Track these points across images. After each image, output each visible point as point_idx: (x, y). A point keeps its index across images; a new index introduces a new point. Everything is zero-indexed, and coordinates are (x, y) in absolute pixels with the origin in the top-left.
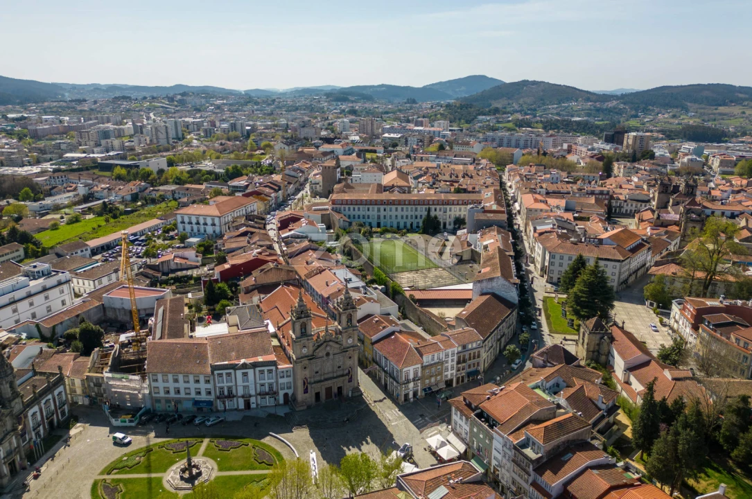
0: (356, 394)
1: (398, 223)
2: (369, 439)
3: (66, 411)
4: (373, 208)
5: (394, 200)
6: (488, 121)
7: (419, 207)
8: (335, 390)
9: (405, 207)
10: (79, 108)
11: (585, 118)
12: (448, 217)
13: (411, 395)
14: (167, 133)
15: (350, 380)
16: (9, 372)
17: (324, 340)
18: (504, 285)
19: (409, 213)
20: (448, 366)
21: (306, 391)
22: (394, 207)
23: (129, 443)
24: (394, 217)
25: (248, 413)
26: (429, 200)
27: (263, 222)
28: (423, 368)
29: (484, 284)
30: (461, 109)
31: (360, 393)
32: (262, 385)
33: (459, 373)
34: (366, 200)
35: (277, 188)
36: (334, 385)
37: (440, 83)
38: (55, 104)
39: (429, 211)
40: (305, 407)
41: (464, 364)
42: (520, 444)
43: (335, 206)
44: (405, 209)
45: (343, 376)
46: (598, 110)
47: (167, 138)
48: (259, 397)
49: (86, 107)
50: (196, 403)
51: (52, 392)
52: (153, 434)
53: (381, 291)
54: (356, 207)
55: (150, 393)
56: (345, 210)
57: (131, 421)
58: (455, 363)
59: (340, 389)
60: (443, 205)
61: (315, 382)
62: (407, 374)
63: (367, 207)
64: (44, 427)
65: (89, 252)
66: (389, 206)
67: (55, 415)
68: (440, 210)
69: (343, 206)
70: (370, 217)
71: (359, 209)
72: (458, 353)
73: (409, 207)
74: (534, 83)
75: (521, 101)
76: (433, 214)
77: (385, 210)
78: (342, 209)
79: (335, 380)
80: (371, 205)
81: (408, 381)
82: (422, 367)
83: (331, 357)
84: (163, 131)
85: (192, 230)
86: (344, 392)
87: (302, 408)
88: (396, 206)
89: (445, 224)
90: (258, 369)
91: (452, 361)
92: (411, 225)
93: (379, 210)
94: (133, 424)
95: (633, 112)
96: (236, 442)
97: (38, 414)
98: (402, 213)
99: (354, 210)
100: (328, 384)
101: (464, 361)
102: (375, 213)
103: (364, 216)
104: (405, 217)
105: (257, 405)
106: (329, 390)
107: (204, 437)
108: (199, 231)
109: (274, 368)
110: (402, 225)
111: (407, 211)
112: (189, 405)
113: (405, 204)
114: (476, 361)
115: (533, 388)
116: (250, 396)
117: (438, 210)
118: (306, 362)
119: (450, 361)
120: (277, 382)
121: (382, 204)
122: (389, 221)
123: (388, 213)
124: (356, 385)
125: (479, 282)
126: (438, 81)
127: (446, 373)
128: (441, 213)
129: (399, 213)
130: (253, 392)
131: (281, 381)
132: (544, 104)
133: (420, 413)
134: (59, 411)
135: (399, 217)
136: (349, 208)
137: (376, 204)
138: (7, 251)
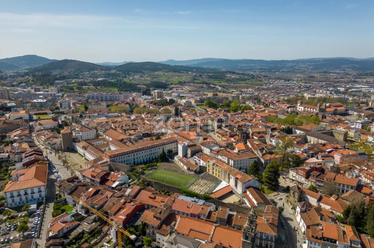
1: (144, 159)
4: (131, 155)
5: (141, 149)
6: (62, 83)
7: (152, 149)
9: (146, 150)
11: (104, 79)
19: (148, 153)
22: (141, 152)
29: (247, 183)
30: (43, 77)
34: (127, 151)
37: (7, 59)
43: (111, 159)
46: (109, 74)
56: (117, 160)
63: (128, 155)
66: (139, 152)
69: (115, 158)
70: (130, 160)
71: (124, 157)
74: (72, 61)
75: (68, 70)
77: (137, 154)
85: (21, 200)
95: (124, 75)
102: (133, 157)
103: (127, 160)
104: (146, 156)
108: (27, 199)
121: (135, 152)
122: (139, 159)
123: (139, 156)
126: (5, 58)
129: (144, 154)
132: (81, 72)
135: (144, 156)
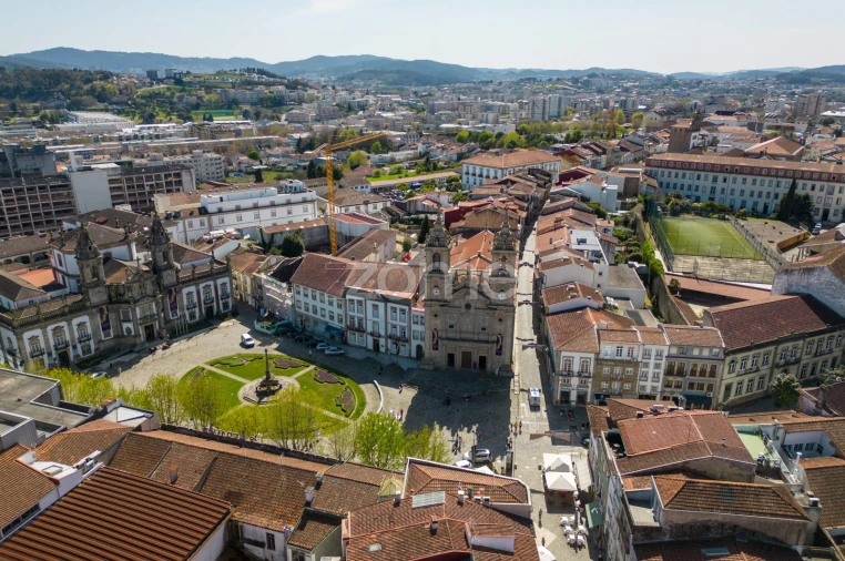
0: (505, 374)
1: (744, 203)
2: (474, 428)
3: (230, 305)
4: (706, 177)
5: (742, 167)
7: (783, 181)
8: (475, 359)
9: (759, 179)
10: (484, 89)
12: (835, 201)
13: (573, 397)
14: (544, 108)
15: (499, 352)
16: (164, 241)
17: (463, 284)
18: (833, 284)
19: (765, 189)
20: (647, 372)
21: (435, 347)
22: (740, 178)
23: (252, 346)
24: (737, 193)
25: (373, 356)
26: (804, 172)
27: (547, 178)
28: (599, 361)
29: (795, 278)
31: (509, 375)
32: (394, 327)
33: (669, 390)
34: (698, 163)
35: (600, 151)
36: (477, 352)
38: (465, 85)
39: (794, 186)
40: (431, 368)
41: (679, 379)
42: (632, 496)
43: (649, 168)
44: (758, 183)
45: (487, 342)
47: (544, 114)
48: (389, 341)
49: (490, 88)
50: (329, 328)
51: (215, 280)
52: (275, 345)
53: (637, 270)
54: (681, 172)
55: (293, 305)
56: (663, 176)
57: (268, 328)
58: (661, 371)
59: (483, 360)
60: (829, 181)
61: (447, 339)
62: (569, 361)
63: (697, 173)
64: (200, 310)
65: (369, 190)
66: (732, 176)
67: (215, 303)
68: (822, 190)
69: (661, 170)
70: (700, 188)
71: (684, 176)
72: (669, 357)
73: (767, 179)
76: (799, 191)
77: (725, 180)
78: (659, 174)
79: (476, 345)
80: (704, 170)
81: (570, 374)
82: (597, 359)
83: (472, 310)
84: (540, 105)
86: (489, 365)
87: (426, 367)
88: (745, 176)
89: (826, 213)
90: (390, 305)
91: (657, 366)
92: (766, 207)
93: (715, 179)
94: (269, 332)
96: (336, 377)
97: (195, 294)
98: (753, 188)
99: (677, 176)
100: (467, 347)
101: (681, 373)
102: (709, 184)
103: (690, 186)
104: (756, 194)
105: (387, 350)
106: (467, 356)
107: (313, 363)
109: (406, 308)
110: (749, 205)
111: (762, 185)
112: (321, 329)
113: (760, 175)
114: (706, 380)
115: (740, 432)
116: (380, 336)
117: (818, 188)
118: (436, 308)
119: (652, 366)
120: (410, 327)
121: (721, 172)
122: (729, 197)
123: (729, 185)
124: (507, 361)
125: (787, 272)
127: (642, 383)
128: (823, 194)
129: (748, 187)
130: (382, 333)
131: (414, 327)
133: (572, 424)
134: (221, 302)
135: (747, 194)
136: (670, 173)
137: (712, 171)
138: (316, 183)
